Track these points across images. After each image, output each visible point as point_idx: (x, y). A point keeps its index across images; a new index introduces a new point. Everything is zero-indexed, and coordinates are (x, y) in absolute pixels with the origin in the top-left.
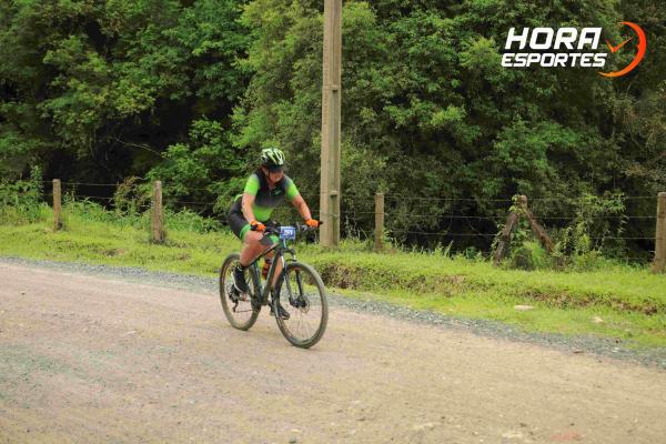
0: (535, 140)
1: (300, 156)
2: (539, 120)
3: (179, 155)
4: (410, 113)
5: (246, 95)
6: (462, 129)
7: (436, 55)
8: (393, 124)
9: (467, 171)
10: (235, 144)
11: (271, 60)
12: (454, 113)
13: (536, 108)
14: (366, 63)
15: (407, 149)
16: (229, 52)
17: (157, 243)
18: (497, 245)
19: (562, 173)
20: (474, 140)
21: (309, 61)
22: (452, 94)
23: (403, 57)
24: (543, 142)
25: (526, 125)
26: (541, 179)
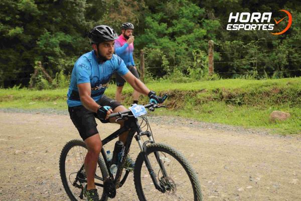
0: (53, 40)
2: (56, 32)
6: (23, 36)
9: (27, 54)
12: (19, 30)
13: (54, 27)
20: (29, 41)
24: (57, 41)
25: (49, 34)
26: (58, 56)
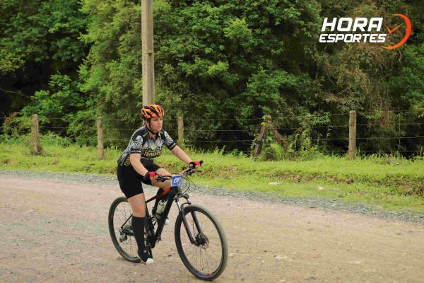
0: (271, 82)
1: (126, 96)
2: (273, 69)
3: (43, 98)
4: (195, 67)
5: (88, 58)
6: (227, 76)
7: (210, 30)
8: (184, 74)
9: (231, 102)
10: (82, 90)
11: (104, 35)
12: (222, 66)
13: (271, 63)
14: (166, 36)
15: (192, 89)
16: (73, 30)
17: (36, 154)
18: (254, 147)
19: (288, 101)
20: (234, 82)
21: (129, 35)
22: (220, 55)
23: (188, 32)
24: (276, 83)
25: (266, 72)
26: (276, 106)
